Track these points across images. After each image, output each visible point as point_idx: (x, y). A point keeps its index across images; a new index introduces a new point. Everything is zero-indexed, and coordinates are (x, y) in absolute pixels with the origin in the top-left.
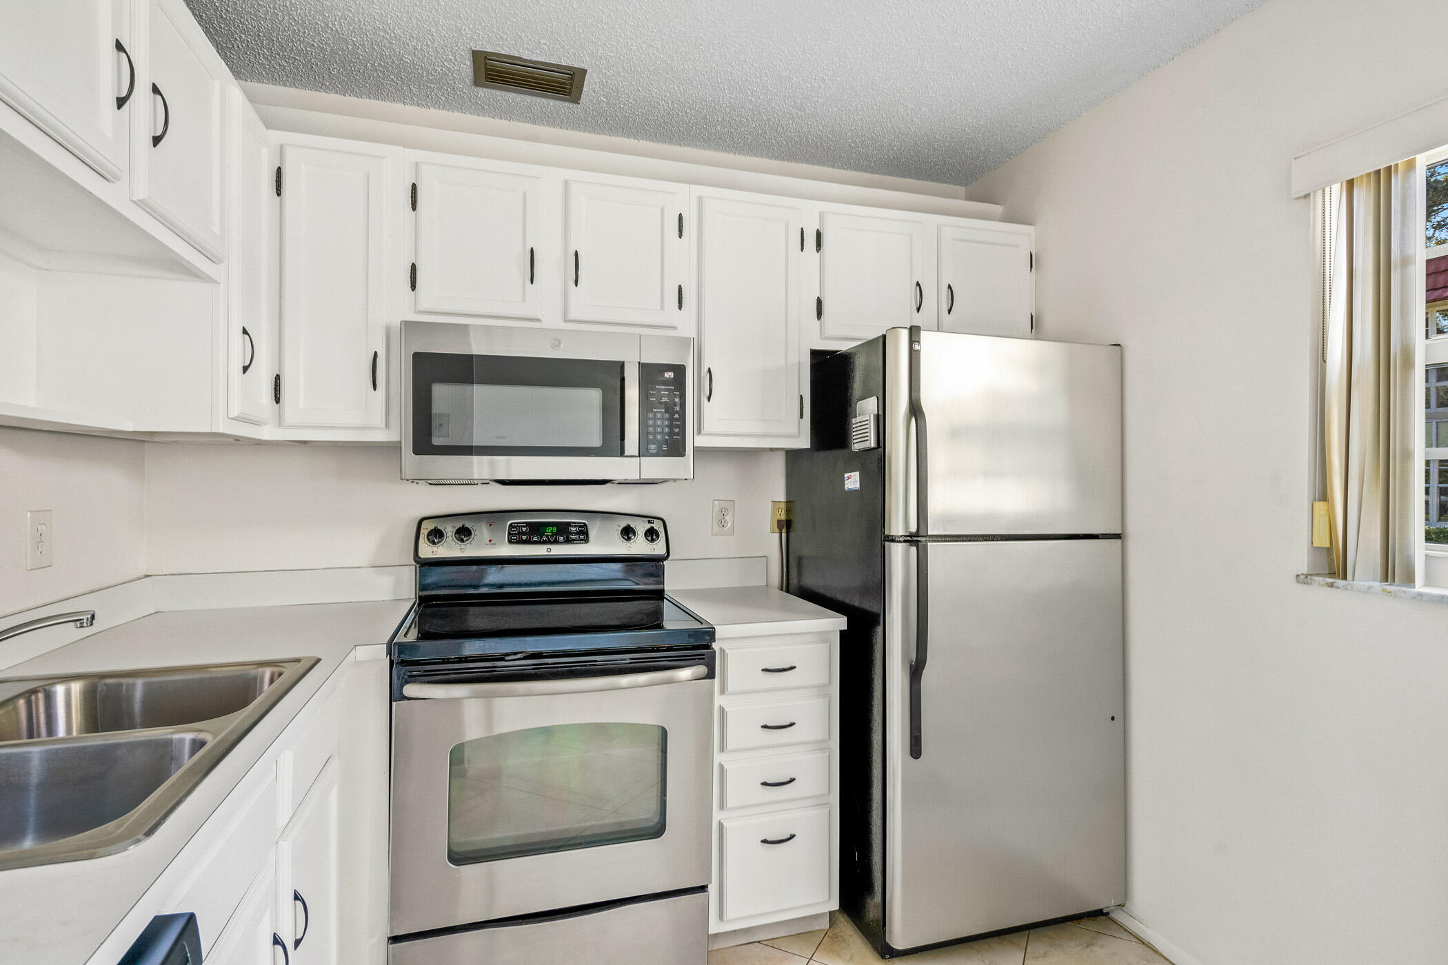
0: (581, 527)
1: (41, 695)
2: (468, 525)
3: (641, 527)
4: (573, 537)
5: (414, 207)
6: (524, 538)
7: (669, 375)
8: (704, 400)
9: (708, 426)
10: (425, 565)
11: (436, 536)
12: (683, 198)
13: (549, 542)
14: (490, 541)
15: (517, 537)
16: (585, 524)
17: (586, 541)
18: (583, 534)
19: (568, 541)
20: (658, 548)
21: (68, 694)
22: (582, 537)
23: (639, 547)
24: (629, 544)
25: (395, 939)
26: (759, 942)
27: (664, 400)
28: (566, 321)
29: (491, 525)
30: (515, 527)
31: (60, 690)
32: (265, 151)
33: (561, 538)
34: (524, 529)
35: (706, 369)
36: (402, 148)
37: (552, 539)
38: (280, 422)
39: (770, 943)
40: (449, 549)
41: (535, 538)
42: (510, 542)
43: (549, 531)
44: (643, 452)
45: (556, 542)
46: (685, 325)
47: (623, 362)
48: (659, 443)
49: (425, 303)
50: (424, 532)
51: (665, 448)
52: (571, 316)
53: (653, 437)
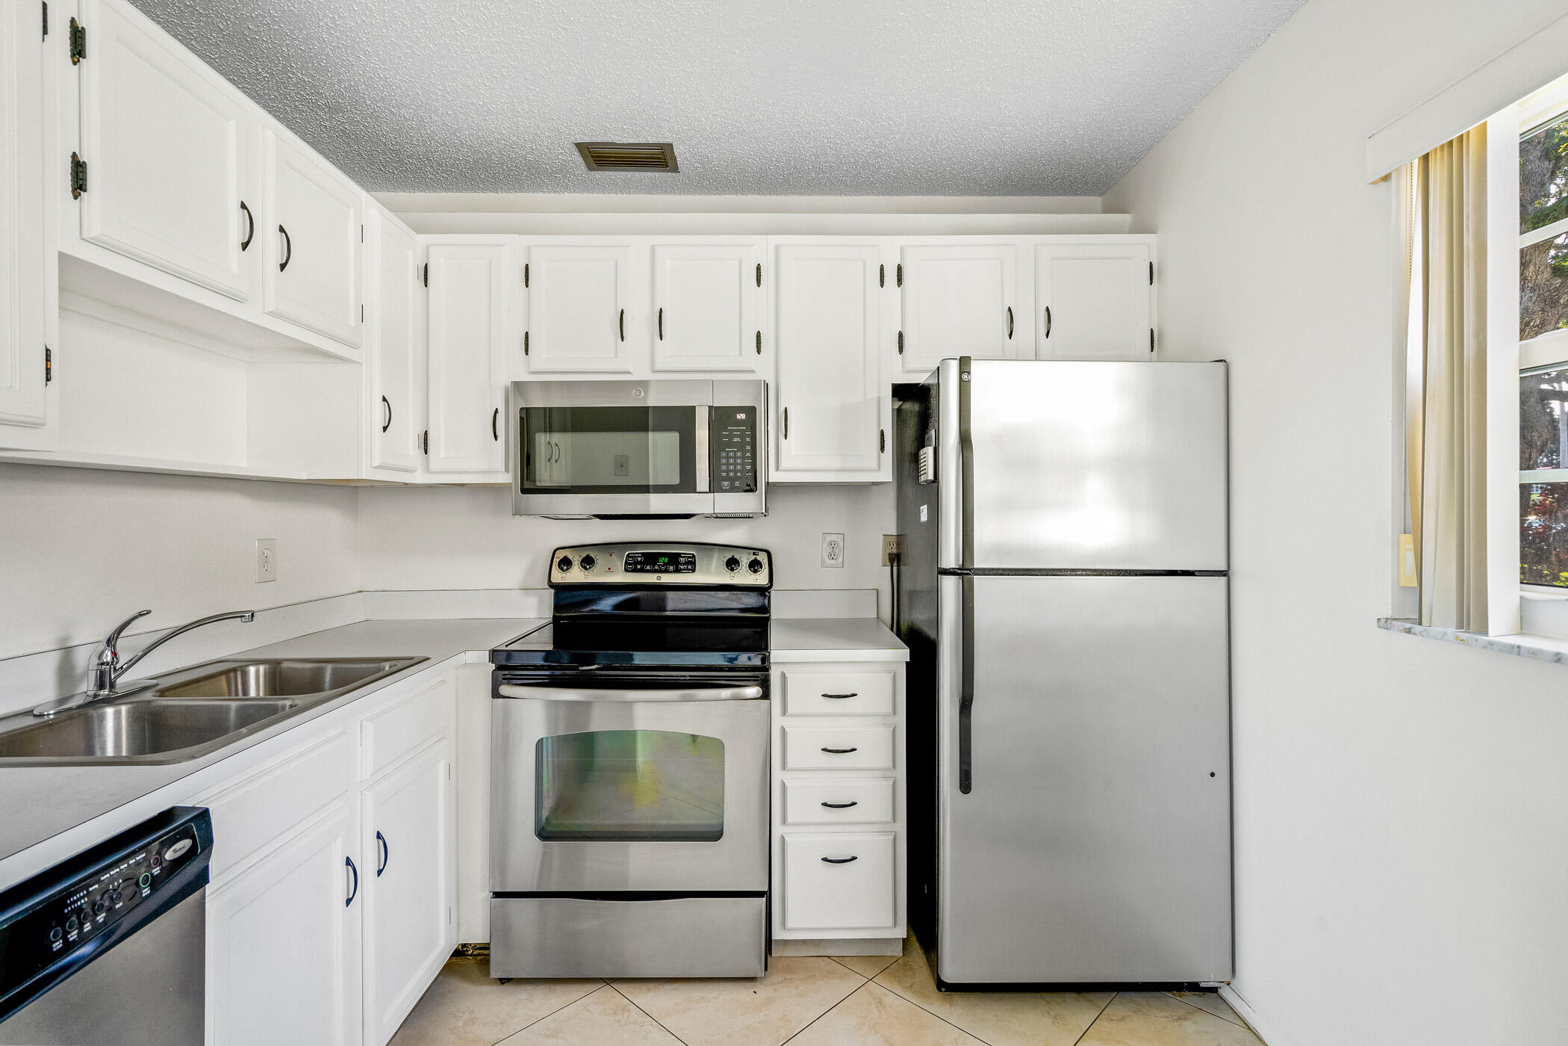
0: (690, 557)
1: (239, 673)
2: (592, 555)
3: (745, 559)
4: (682, 567)
5: (527, 286)
6: (639, 567)
7: (742, 416)
8: (782, 437)
9: (784, 463)
10: (559, 589)
11: (566, 563)
12: (760, 249)
13: (660, 571)
14: (609, 569)
15: (632, 566)
16: (693, 554)
17: (693, 570)
18: (691, 565)
19: (677, 571)
20: (761, 579)
21: (257, 672)
22: (690, 567)
23: (743, 577)
24: (732, 574)
25: (498, 895)
26: (829, 957)
27: (735, 440)
28: (654, 372)
29: (611, 555)
30: (631, 557)
31: (252, 670)
33: (671, 568)
34: (639, 559)
35: (783, 409)
36: (517, 235)
37: (663, 568)
38: (427, 469)
39: (840, 960)
40: (576, 575)
41: (648, 568)
42: (626, 570)
43: (661, 560)
44: (714, 487)
45: (666, 571)
46: (762, 368)
47: (695, 407)
48: (732, 480)
49: (534, 367)
50: (556, 560)
51: (737, 484)
52: (658, 367)
53: (724, 474)
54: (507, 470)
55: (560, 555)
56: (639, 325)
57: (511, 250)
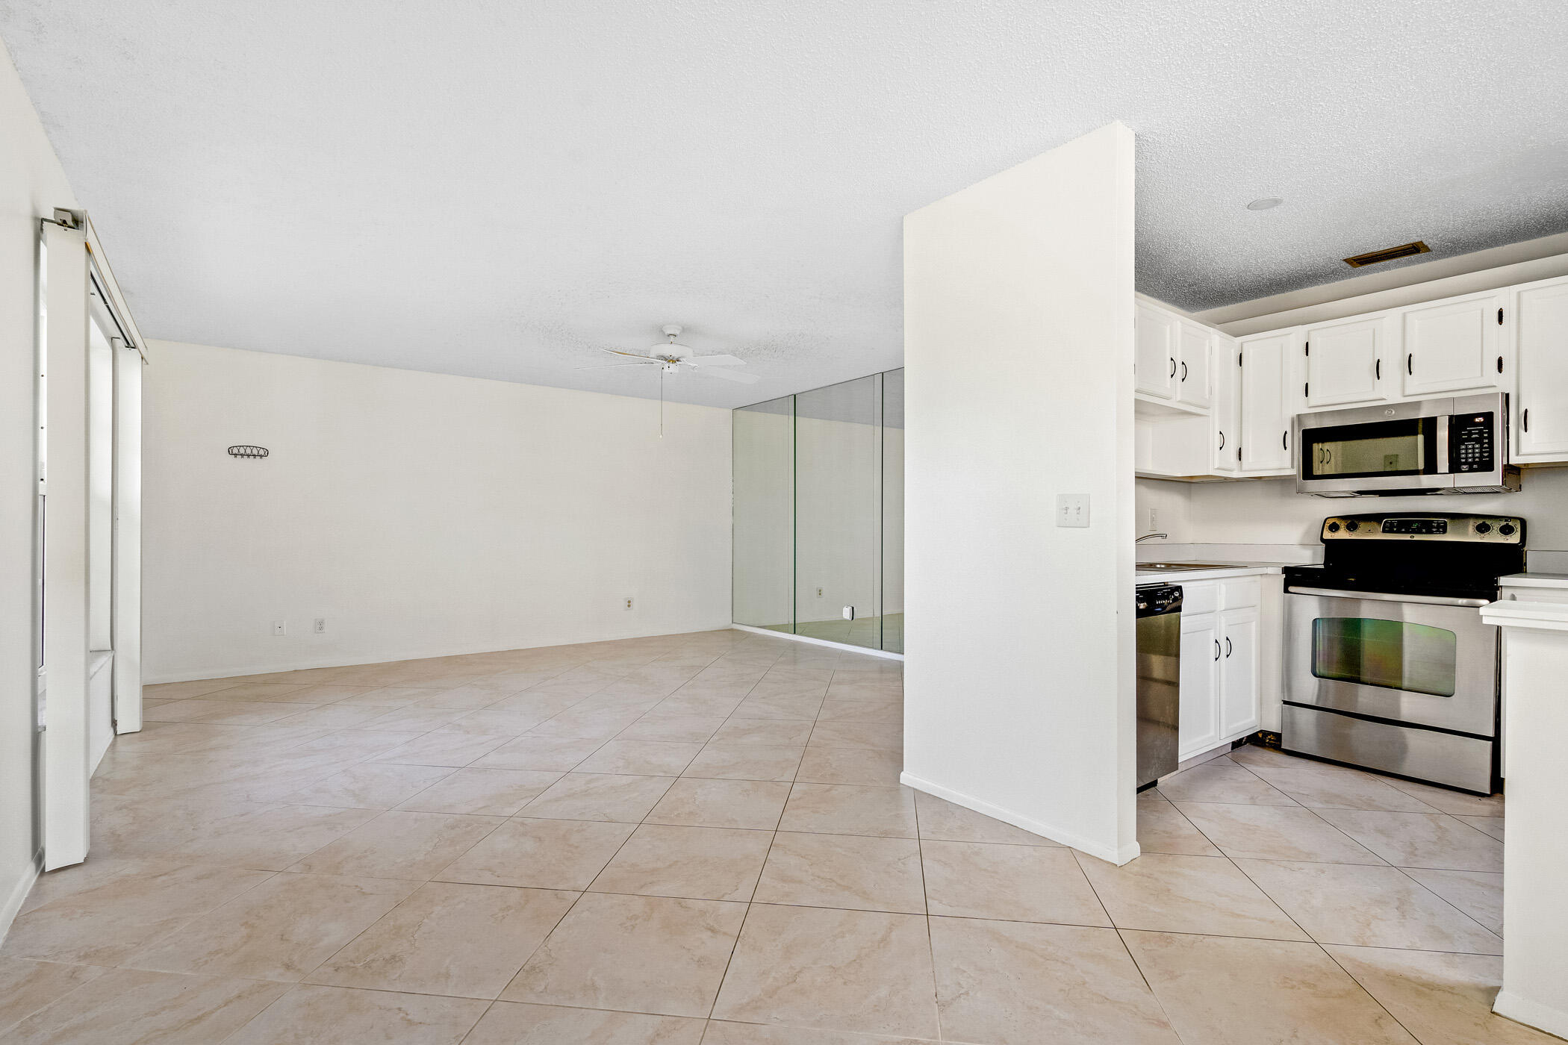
0: (1442, 524)
2: (1356, 522)
3: (1497, 525)
4: (1434, 530)
5: (1307, 355)
6: (1395, 529)
7: (1479, 420)
8: (1522, 431)
9: (1523, 450)
10: (1330, 544)
11: (1334, 528)
12: (1504, 298)
13: (1414, 533)
14: (1371, 531)
15: (1390, 529)
16: (1444, 521)
17: (1444, 532)
18: (1443, 528)
19: (1432, 532)
20: (1514, 539)
22: (1441, 530)
23: (1494, 537)
24: (1482, 535)
25: (1285, 702)
27: (1474, 436)
28: (1405, 397)
29: (1371, 522)
30: (1389, 523)
32: (1233, 351)
33: (1424, 530)
34: (1396, 524)
35: (1522, 411)
36: (1300, 326)
37: (1417, 531)
38: (1240, 468)
40: (1343, 534)
41: (1404, 530)
42: (1384, 532)
43: (1415, 526)
44: (1455, 467)
45: (1419, 533)
46: (1505, 383)
47: (1436, 417)
48: (1471, 464)
49: (1312, 403)
50: (1327, 525)
51: (1475, 466)
52: (1407, 393)
53: (1464, 460)
54: (1293, 467)
55: (1331, 521)
56: (1392, 368)
57: (1296, 336)
